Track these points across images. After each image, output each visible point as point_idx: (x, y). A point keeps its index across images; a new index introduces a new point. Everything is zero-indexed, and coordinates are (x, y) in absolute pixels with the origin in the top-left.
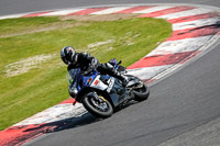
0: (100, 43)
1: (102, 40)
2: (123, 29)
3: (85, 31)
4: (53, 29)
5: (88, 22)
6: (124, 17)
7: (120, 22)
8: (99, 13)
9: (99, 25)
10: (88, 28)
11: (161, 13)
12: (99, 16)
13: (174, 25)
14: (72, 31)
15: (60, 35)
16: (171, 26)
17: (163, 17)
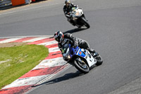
1: (3, 60)
2: (17, 52)
7: (15, 48)
11: (41, 41)
13: (50, 49)
16: (48, 49)
17: (43, 44)
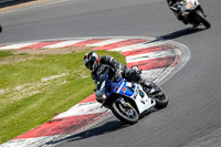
0: (53, 77)
1: (55, 73)
2: (77, 62)
3: (38, 65)
4: (5, 63)
5: (41, 56)
6: (78, 51)
7: (74, 55)
8: (53, 46)
9: (52, 58)
10: (41, 62)
12: (52, 50)
14: (25, 65)
15: (13, 69)
17: (117, 50)
